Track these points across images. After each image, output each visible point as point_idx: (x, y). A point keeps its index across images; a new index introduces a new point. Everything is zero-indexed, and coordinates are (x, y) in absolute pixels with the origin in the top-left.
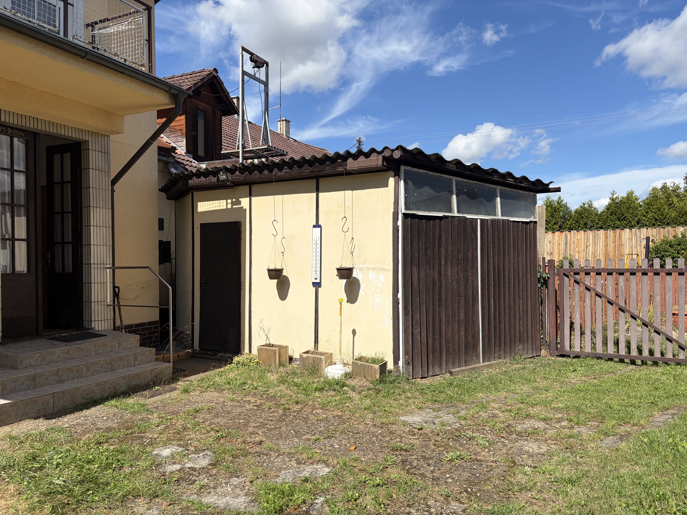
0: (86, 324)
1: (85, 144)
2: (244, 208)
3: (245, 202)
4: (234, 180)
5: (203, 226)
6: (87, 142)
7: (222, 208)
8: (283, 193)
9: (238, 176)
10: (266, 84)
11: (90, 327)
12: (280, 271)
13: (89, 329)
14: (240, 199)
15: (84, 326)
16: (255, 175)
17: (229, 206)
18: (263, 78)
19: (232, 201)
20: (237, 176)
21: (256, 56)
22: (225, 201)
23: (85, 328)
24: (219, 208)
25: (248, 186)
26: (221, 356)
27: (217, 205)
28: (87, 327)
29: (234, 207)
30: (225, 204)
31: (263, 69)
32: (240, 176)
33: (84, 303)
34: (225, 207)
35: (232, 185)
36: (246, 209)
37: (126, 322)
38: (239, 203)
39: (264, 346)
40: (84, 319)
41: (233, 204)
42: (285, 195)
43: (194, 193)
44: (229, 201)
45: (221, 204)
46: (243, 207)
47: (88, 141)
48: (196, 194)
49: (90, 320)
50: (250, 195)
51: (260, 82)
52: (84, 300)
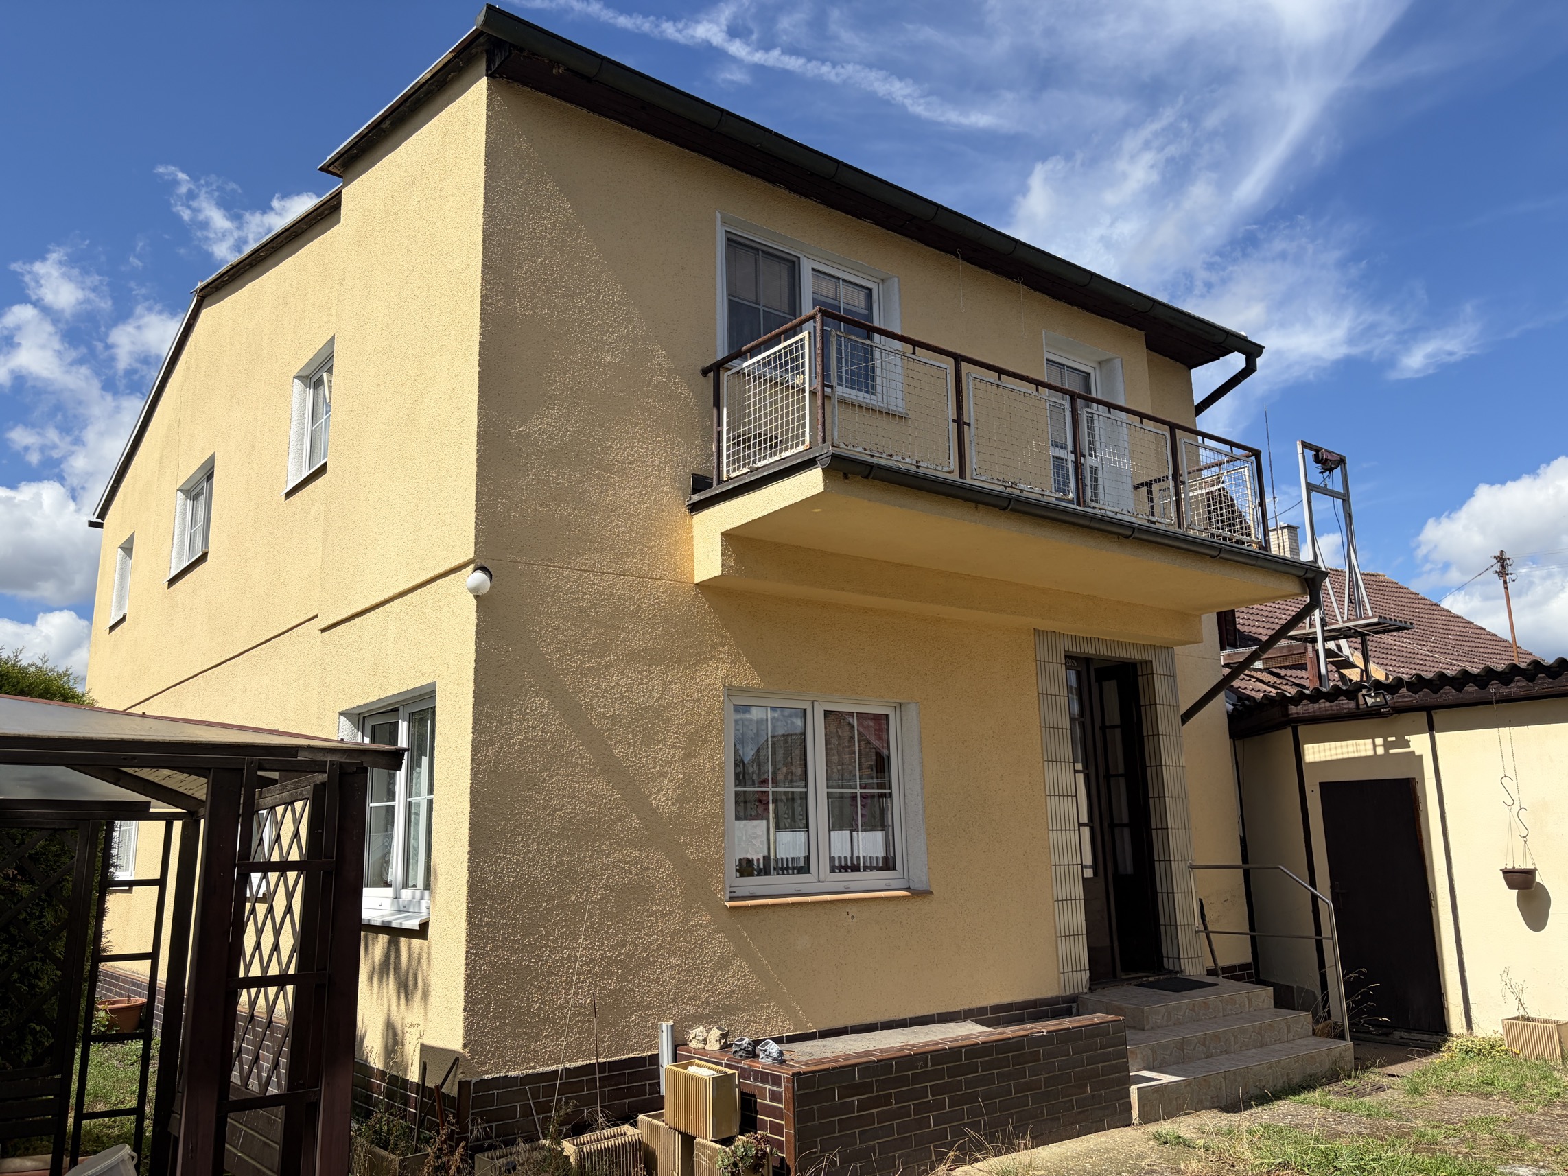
0: (1168, 963)
1: (1144, 666)
2: (1417, 754)
3: (1419, 743)
4: (1397, 705)
5: (1327, 789)
6: (1149, 664)
7: (1363, 754)
8: (1510, 723)
9: (1407, 697)
10: (1345, 499)
11: (1178, 969)
12: (1530, 873)
13: (1177, 972)
14: (1406, 737)
15: (1166, 965)
16: (1446, 693)
17: (1380, 751)
18: (1339, 488)
19: (1385, 740)
20: (1404, 697)
21: (1326, 451)
22: (1370, 741)
23: (1168, 969)
24: (1356, 755)
25: (1424, 713)
26: (1402, 1038)
27: (1351, 749)
28: (1172, 968)
29: (1391, 751)
30: (1370, 747)
31: (1337, 472)
32: (1411, 697)
33: (1162, 928)
34: (1371, 753)
35: (1391, 712)
36: (1421, 757)
37: (1222, 963)
38: (1407, 744)
39: (1514, 1019)
40: (1165, 954)
41: (1387, 746)
42: (1516, 728)
43: (1299, 728)
44: (1379, 741)
45: (1362, 748)
46: (1413, 752)
47: (1151, 661)
48: (1302, 729)
49: (1176, 956)
50: (1431, 729)
51: (1334, 497)
52: (1162, 922)
